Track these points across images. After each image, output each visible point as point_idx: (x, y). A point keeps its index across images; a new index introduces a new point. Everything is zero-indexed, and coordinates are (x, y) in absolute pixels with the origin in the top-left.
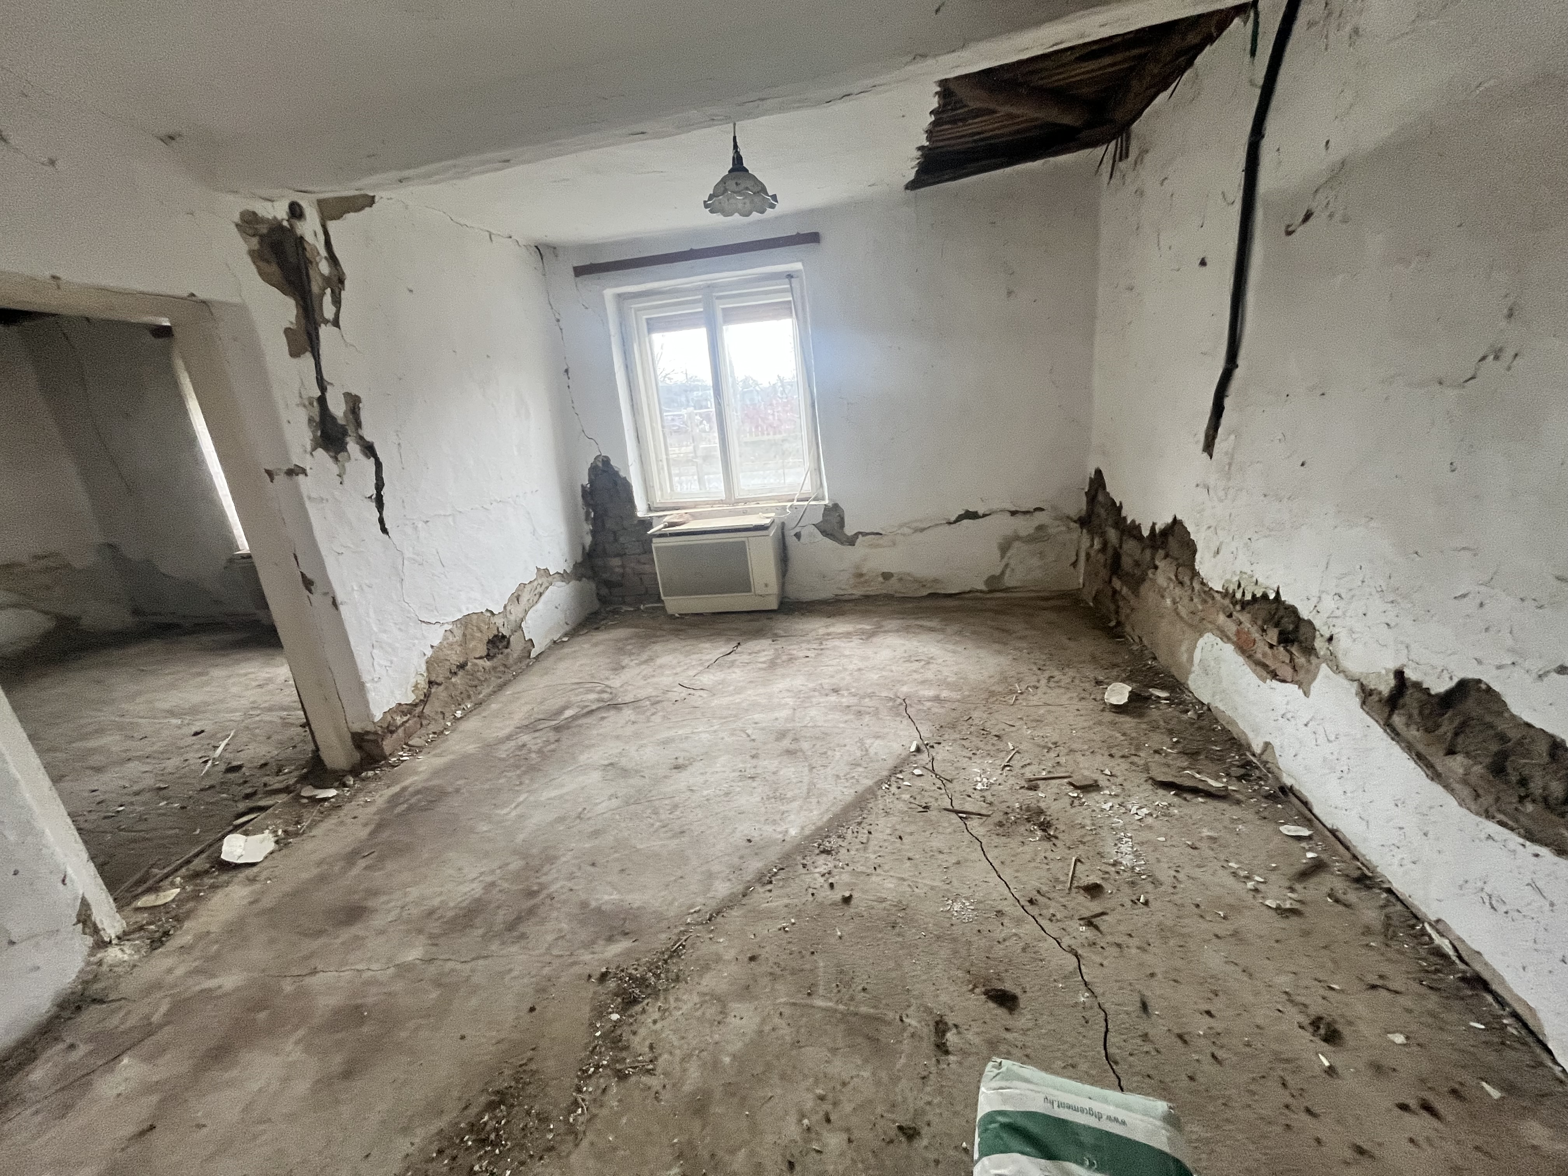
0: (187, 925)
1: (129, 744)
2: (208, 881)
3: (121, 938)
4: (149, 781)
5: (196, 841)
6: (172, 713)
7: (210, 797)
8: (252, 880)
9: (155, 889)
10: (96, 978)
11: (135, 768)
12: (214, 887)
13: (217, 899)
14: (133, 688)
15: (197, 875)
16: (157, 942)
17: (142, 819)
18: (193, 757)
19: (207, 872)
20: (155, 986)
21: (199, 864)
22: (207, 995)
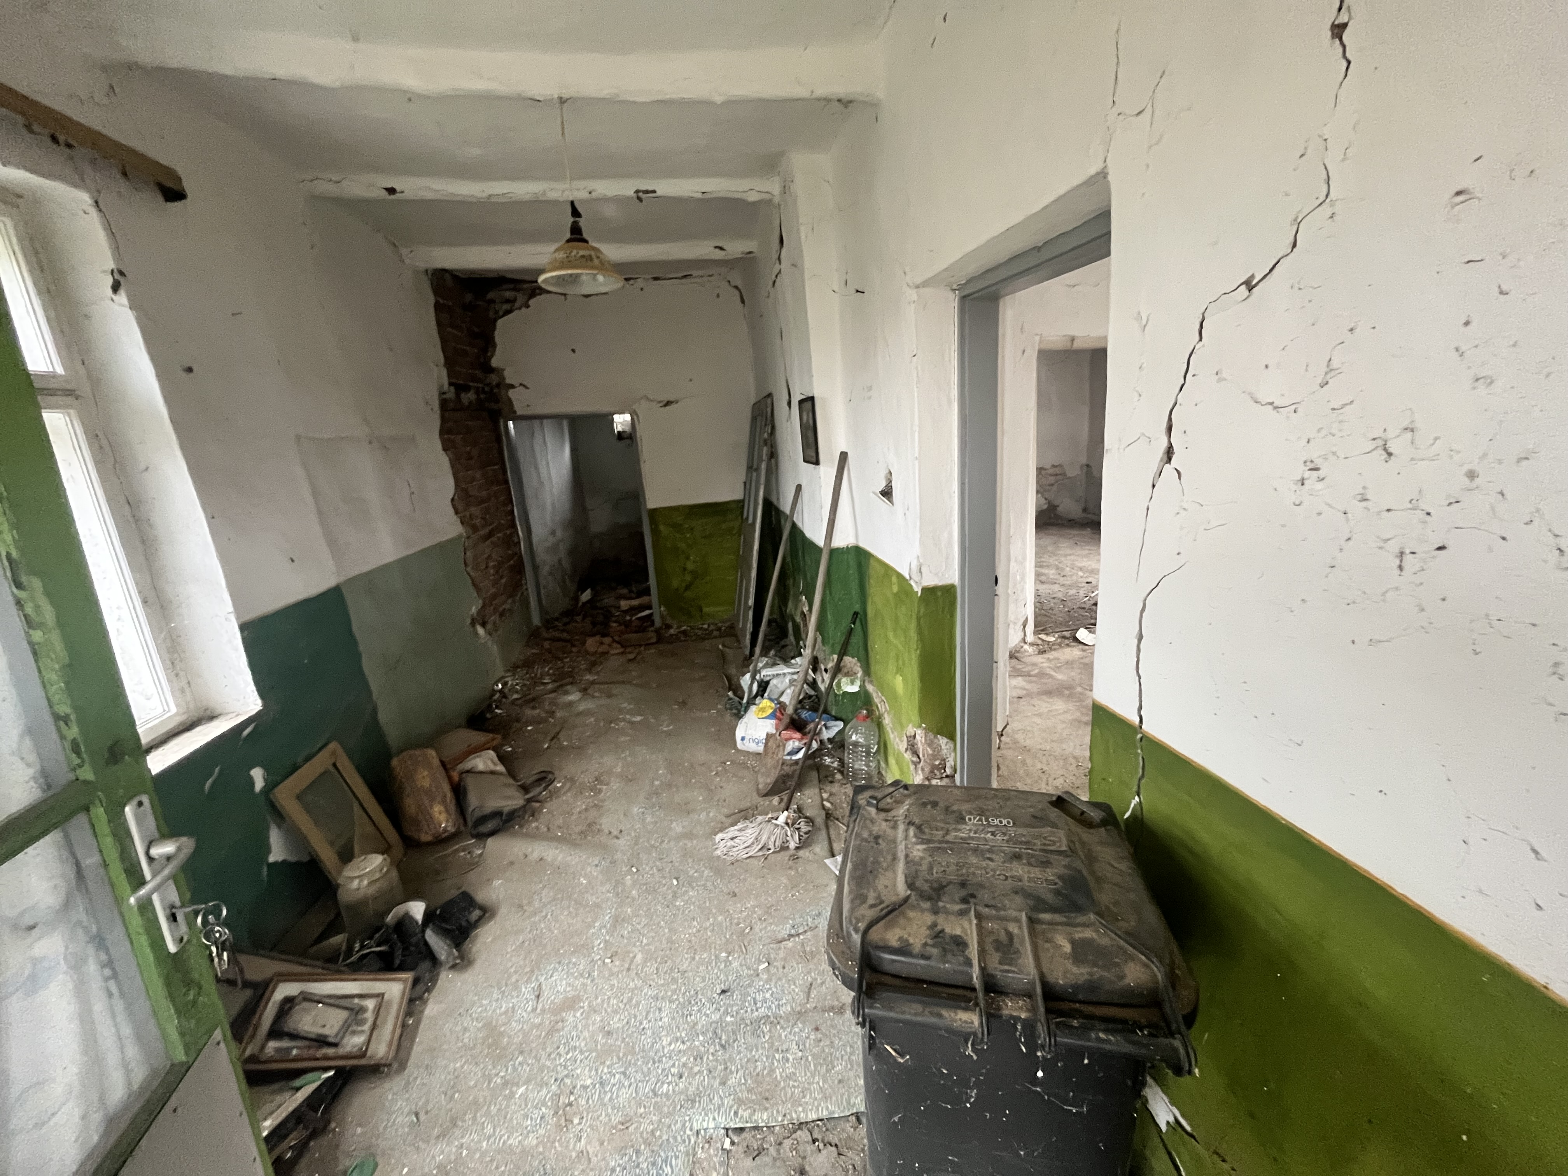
0: (1053, 652)
1: (1057, 577)
2: (1067, 641)
3: (1032, 644)
4: (1060, 595)
5: (1069, 626)
6: (1081, 569)
7: (1082, 612)
8: (1084, 651)
9: (1047, 634)
10: (1018, 652)
11: (1056, 588)
12: (1068, 645)
13: (1067, 650)
14: (1068, 551)
15: (1064, 637)
16: (1042, 652)
17: (1051, 609)
18: (1082, 593)
19: (1067, 638)
20: (1034, 665)
21: (1067, 634)
22: (1051, 676)
